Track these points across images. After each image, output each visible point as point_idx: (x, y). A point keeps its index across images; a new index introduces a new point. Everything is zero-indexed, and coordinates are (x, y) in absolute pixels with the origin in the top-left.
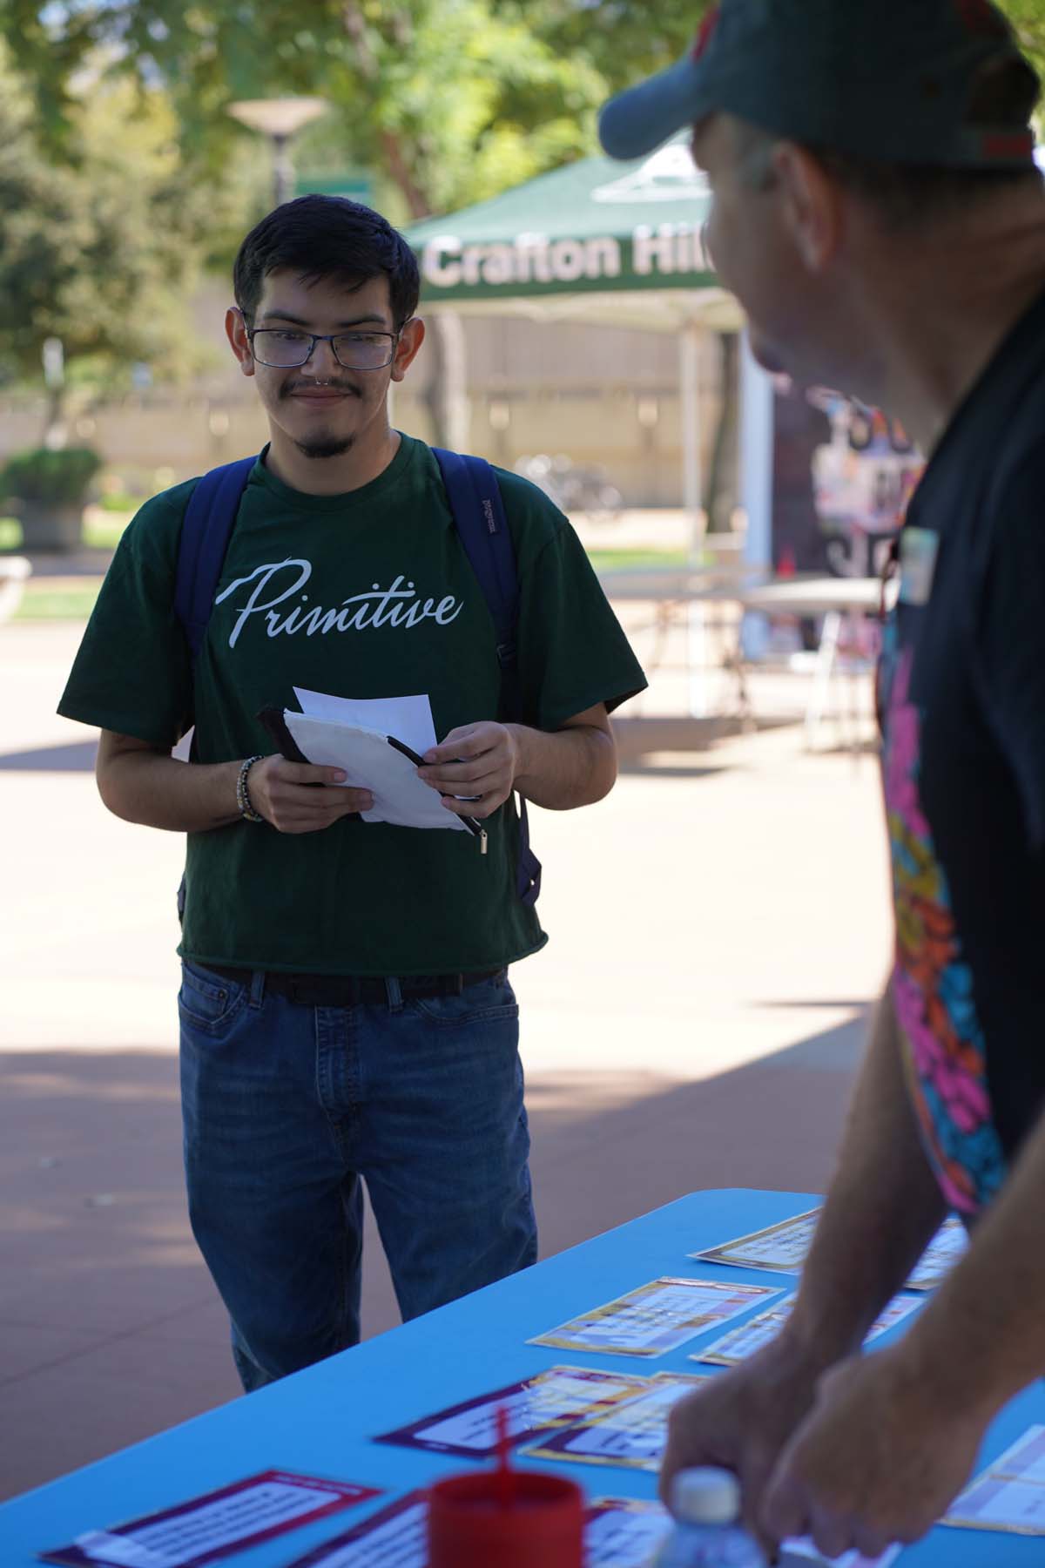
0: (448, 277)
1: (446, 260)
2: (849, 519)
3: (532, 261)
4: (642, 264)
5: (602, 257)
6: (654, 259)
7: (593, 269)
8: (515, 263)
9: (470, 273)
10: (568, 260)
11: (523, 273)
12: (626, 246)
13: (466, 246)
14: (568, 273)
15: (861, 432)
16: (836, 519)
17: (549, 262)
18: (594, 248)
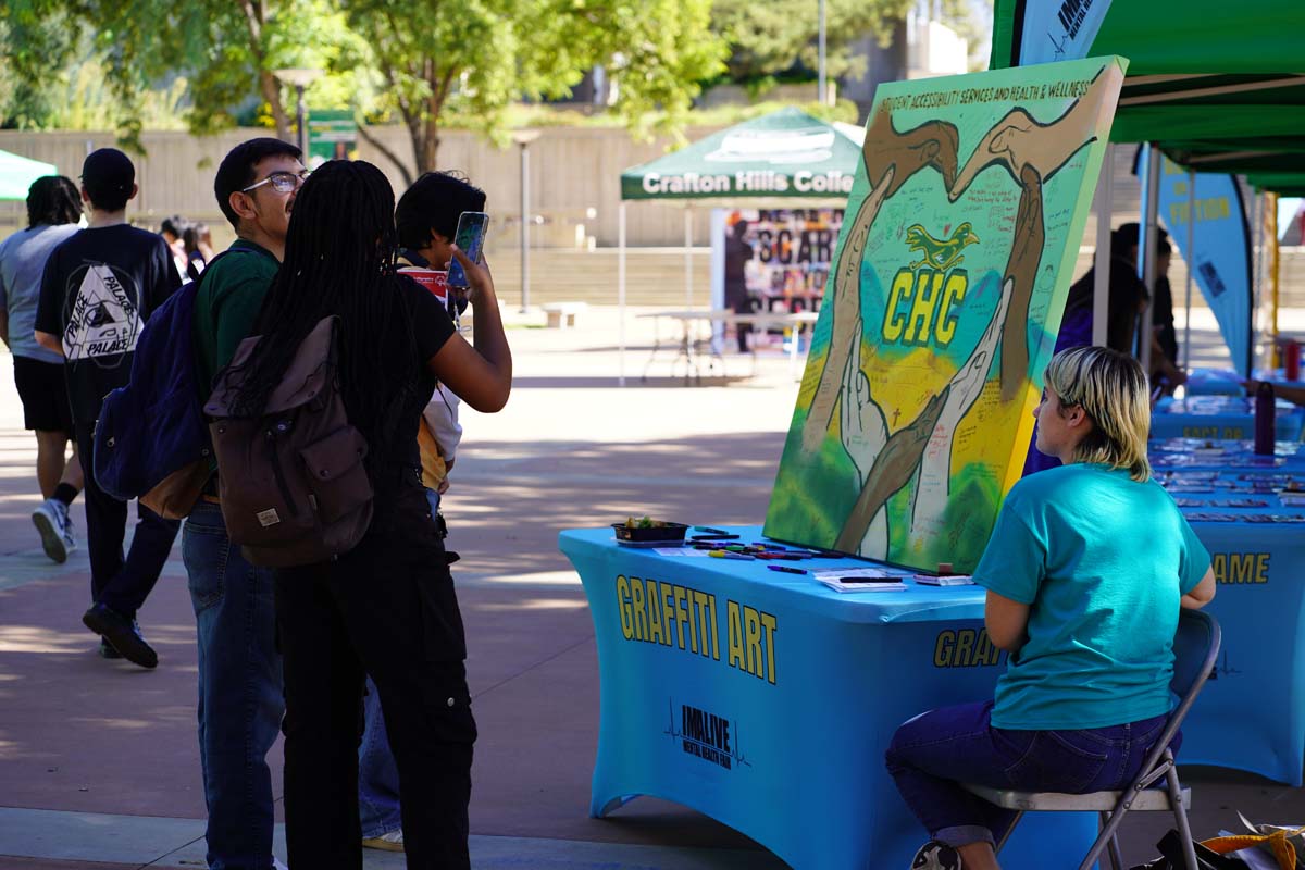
0: (654, 189)
1: (653, 182)
2: (761, 291)
3: (691, 185)
4: (739, 187)
5: (722, 183)
6: (745, 185)
7: (718, 188)
8: (684, 185)
9: (664, 188)
10: (707, 184)
11: (688, 189)
12: (733, 180)
13: (662, 177)
14: (707, 189)
15: (766, 254)
16: (754, 291)
17: (699, 184)
18: (719, 180)
